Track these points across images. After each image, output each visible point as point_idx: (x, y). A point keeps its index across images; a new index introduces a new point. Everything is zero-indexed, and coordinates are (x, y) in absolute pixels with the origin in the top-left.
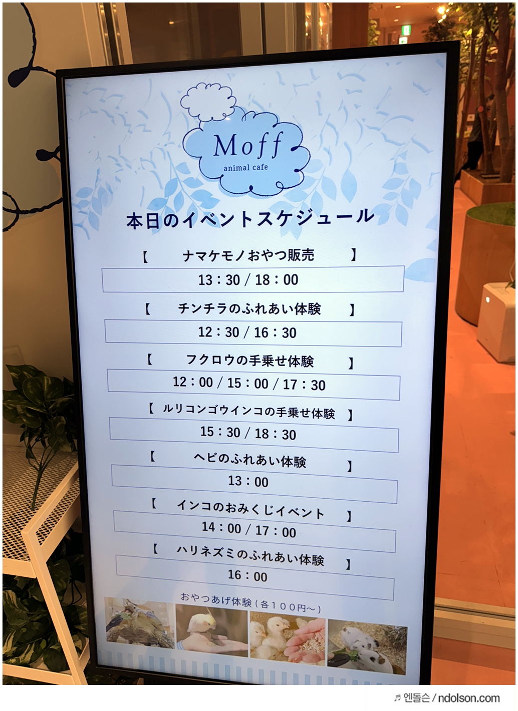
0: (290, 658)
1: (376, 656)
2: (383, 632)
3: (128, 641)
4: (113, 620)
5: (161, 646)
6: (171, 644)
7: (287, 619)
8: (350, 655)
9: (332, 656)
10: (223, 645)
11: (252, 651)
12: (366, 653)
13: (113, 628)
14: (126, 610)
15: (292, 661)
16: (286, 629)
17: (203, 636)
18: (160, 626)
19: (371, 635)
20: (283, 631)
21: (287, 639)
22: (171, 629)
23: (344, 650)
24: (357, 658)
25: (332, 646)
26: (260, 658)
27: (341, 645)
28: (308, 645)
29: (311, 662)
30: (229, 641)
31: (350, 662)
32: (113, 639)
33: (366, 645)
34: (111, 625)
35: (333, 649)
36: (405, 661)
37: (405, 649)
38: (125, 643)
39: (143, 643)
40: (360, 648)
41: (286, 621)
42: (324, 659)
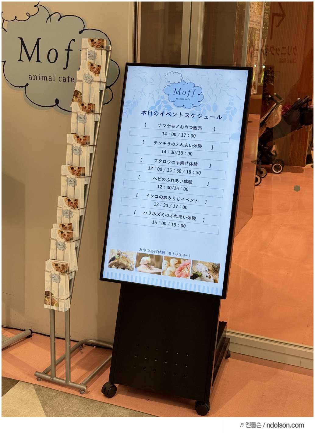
0: (176, 276)
1: (208, 275)
2: (211, 266)
3: (116, 267)
4: (112, 259)
5: (129, 270)
6: (133, 269)
7: (177, 259)
8: (199, 275)
9: (192, 275)
10: (152, 270)
11: (163, 272)
12: (204, 274)
13: (111, 262)
14: (118, 254)
15: (177, 277)
16: (177, 263)
17: (145, 266)
18: (130, 262)
19: (207, 267)
20: (175, 264)
21: (177, 268)
22: (134, 263)
23: (197, 273)
24: (201, 276)
25: (193, 271)
26: (166, 275)
27: (196, 271)
28: (184, 270)
29: (184, 277)
30: (155, 268)
31: (198, 278)
32: (111, 267)
33: (205, 271)
34: (111, 260)
35: (193, 272)
36: (218, 277)
37: (219, 272)
38: (115, 268)
39: (122, 268)
40: (203, 272)
41: (177, 260)
42: (189, 276)
